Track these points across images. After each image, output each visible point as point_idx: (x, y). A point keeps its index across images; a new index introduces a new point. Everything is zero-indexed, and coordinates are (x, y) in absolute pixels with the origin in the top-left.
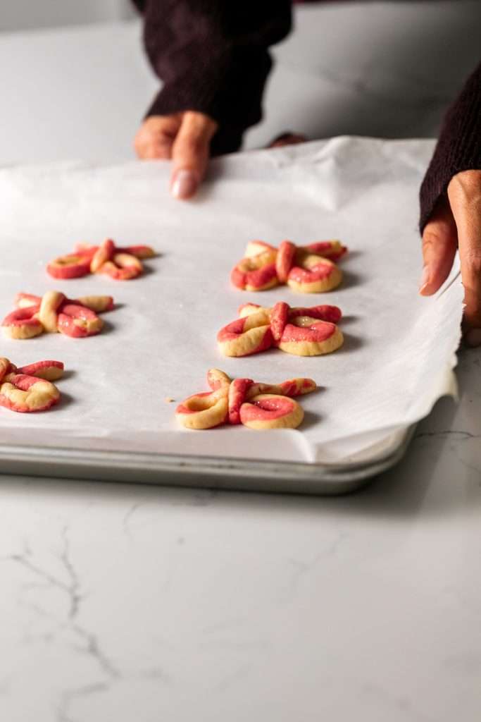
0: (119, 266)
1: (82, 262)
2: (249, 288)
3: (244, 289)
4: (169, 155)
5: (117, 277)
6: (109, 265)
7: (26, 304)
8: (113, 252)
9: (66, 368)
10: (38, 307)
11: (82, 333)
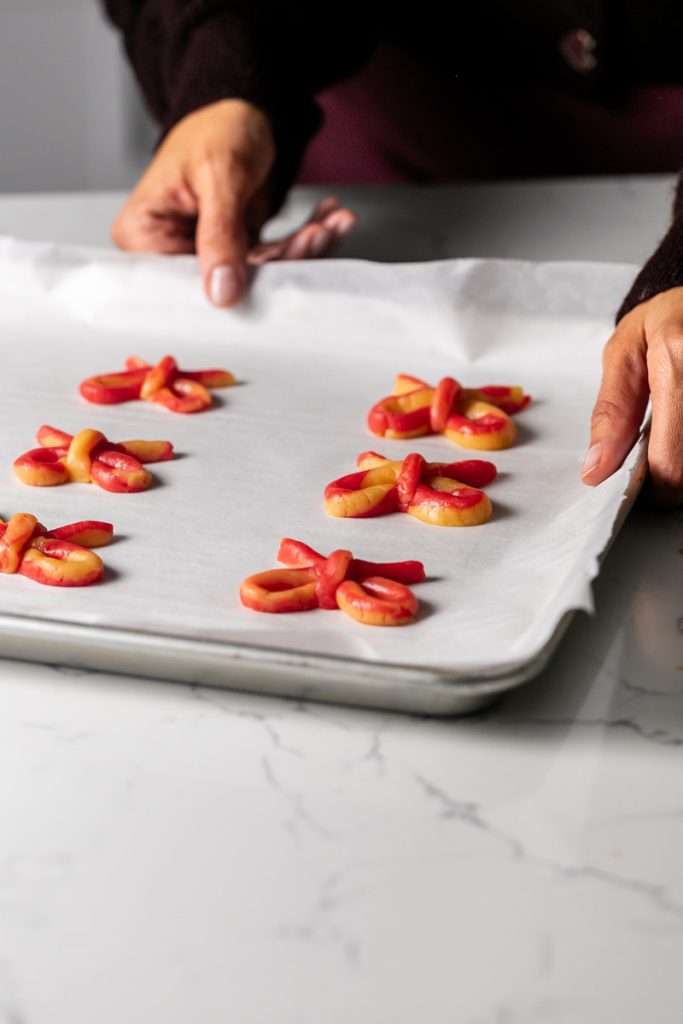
0: (179, 395)
1: (128, 383)
2: (390, 433)
3: (383, 434)
4: (192, 250)
5: (175, 409)
6: (166, 393)
7: (51, 442)
8: (172, 375)
9: (116, 531)
10: (66, 448)
11: (120, 486)
